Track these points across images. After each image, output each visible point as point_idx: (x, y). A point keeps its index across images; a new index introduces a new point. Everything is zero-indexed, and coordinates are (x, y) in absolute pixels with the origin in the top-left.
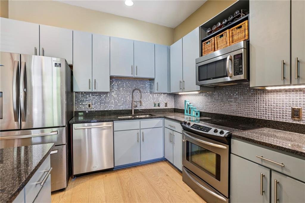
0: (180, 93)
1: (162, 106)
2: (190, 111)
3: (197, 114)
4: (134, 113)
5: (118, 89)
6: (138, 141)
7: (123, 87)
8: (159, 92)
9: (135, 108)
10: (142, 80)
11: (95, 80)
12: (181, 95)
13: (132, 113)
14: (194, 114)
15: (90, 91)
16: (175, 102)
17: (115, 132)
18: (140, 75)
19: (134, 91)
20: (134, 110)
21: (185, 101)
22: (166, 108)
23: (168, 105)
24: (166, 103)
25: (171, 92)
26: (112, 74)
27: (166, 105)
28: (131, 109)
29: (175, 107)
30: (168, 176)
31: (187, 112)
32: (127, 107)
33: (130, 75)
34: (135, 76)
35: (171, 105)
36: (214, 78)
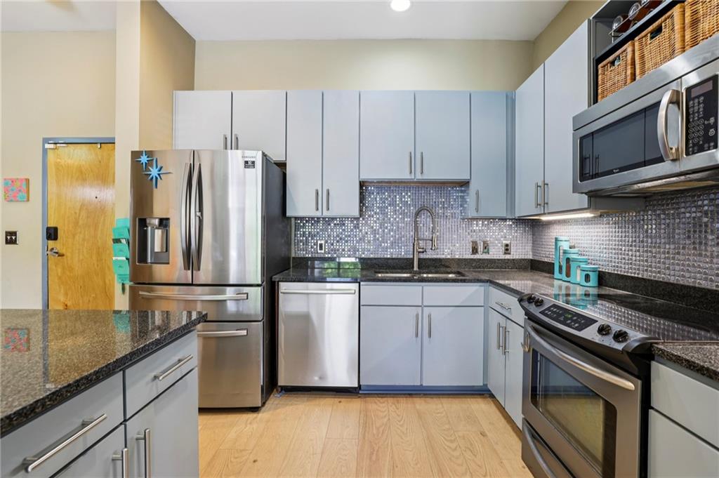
0: (544, 218)
1: (496, 253)
2: (568, 268)
3: (587, 278)
4: (419, 268)
5: (382, 209)
6: (417, 335)
7: (393, 204)
8: (482, 214)
9: (422, 256)
10: (442, 185)
11: (328, 191)
12: (549, 223)
13: (413, 267)
14: (578, 276)
15: (318, 214)
16: (534, 242)
17: (361, 307)
18: (432, 174)
19: (417, 214)
20: (419, 260)
21: (556, 240)
22: (508, 257)
23: (513, 250)
24: (507, 245)
25: (517, 215)
26: (364, 177)
27: (507, 249)
28: (412, 257)
29: (533, 255)
30: (483, 436)
31: (560, 272)
32: (403, 252)
33: (406, 175)
34: (419, 177)
35: (522, 250)
36: (622, 169)
